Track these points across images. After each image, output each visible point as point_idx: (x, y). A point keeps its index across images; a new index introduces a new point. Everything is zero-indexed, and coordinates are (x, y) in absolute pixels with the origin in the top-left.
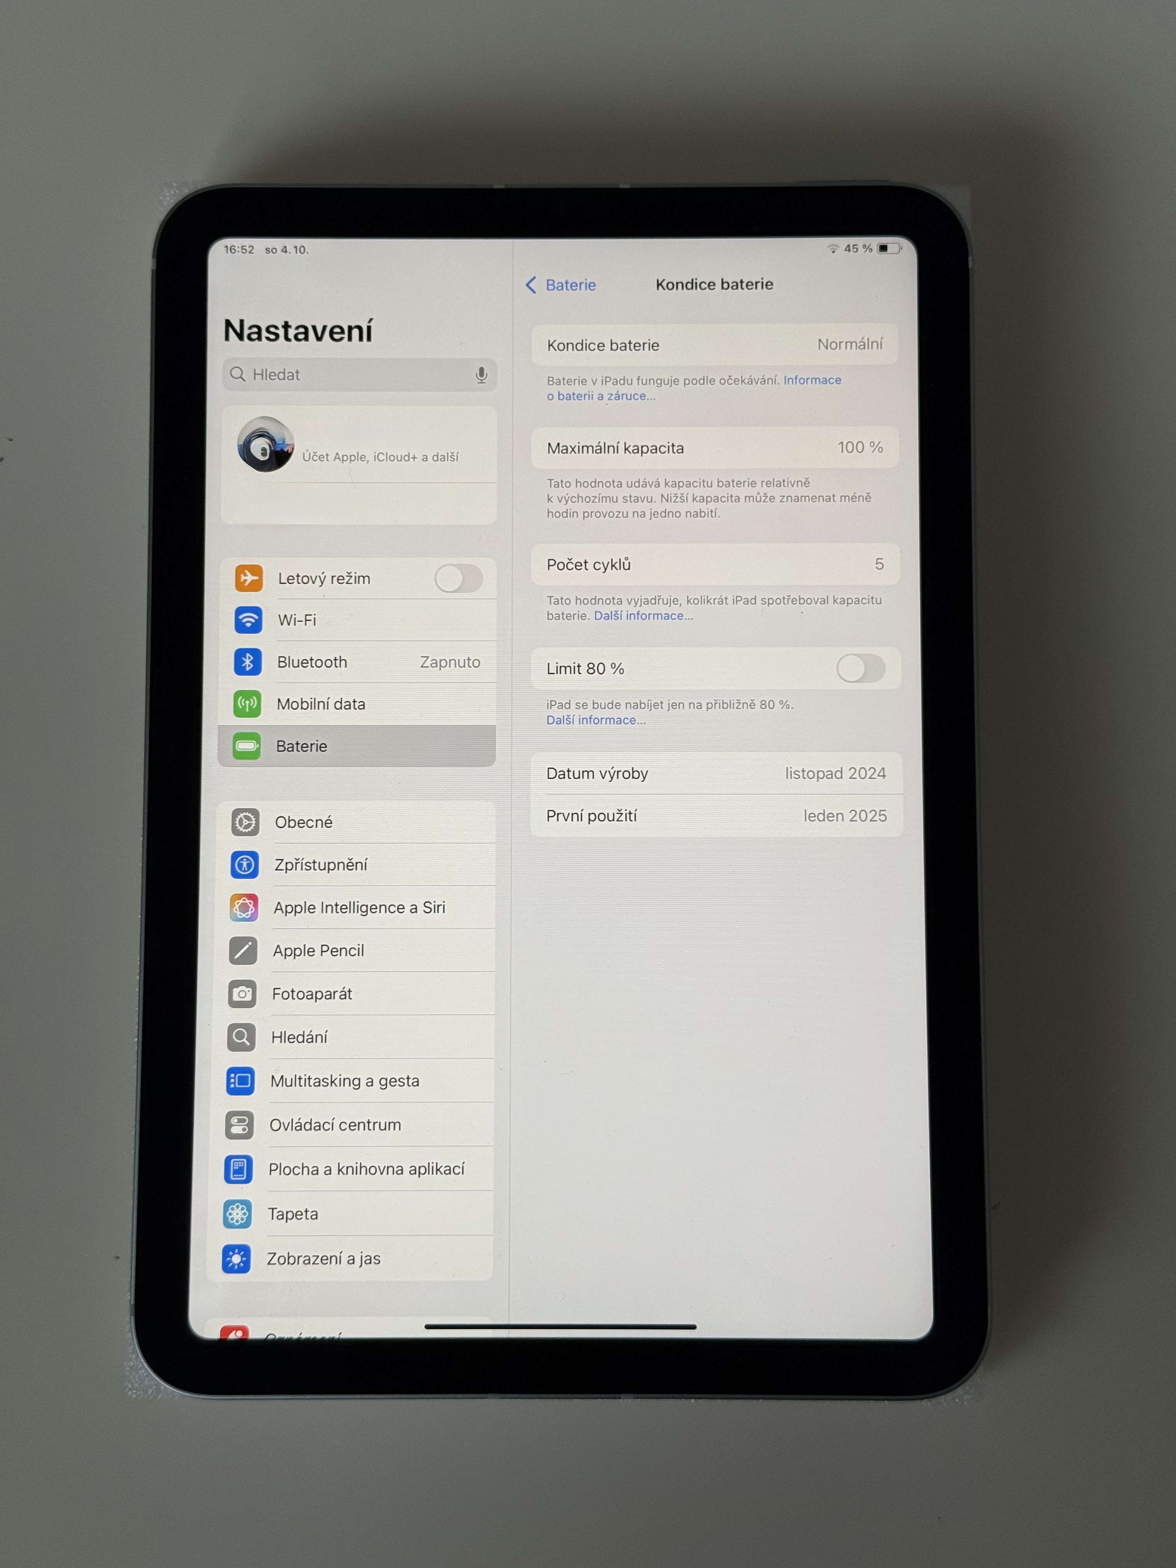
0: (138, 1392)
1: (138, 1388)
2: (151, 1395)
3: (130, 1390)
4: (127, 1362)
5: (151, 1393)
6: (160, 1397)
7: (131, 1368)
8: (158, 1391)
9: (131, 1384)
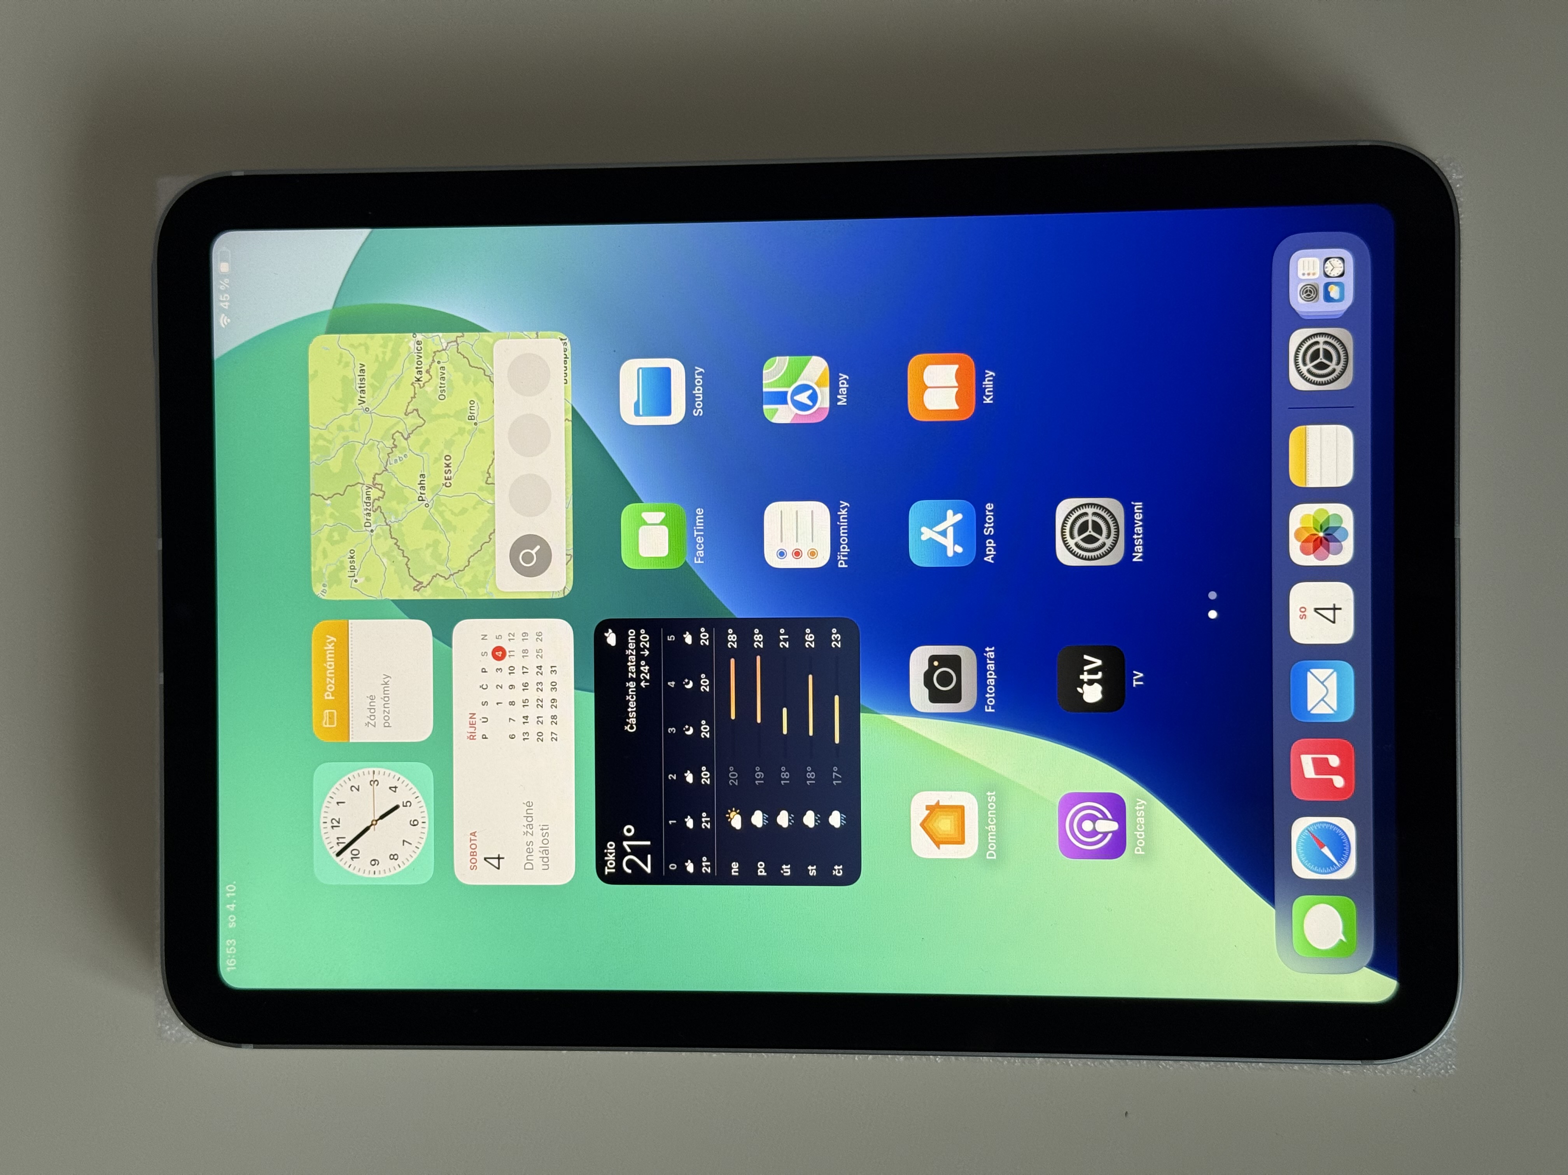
0: (1450, 1063)
1: (1445, 1063)
2: (1452, 1050)
3: (1447, 1072)
4: (1418, 1075)
5: (1450, 1049)
6: (1454, 1040)
7: (1423, 1071)
8: (1448, 1041)
9: (1441, 1070)
